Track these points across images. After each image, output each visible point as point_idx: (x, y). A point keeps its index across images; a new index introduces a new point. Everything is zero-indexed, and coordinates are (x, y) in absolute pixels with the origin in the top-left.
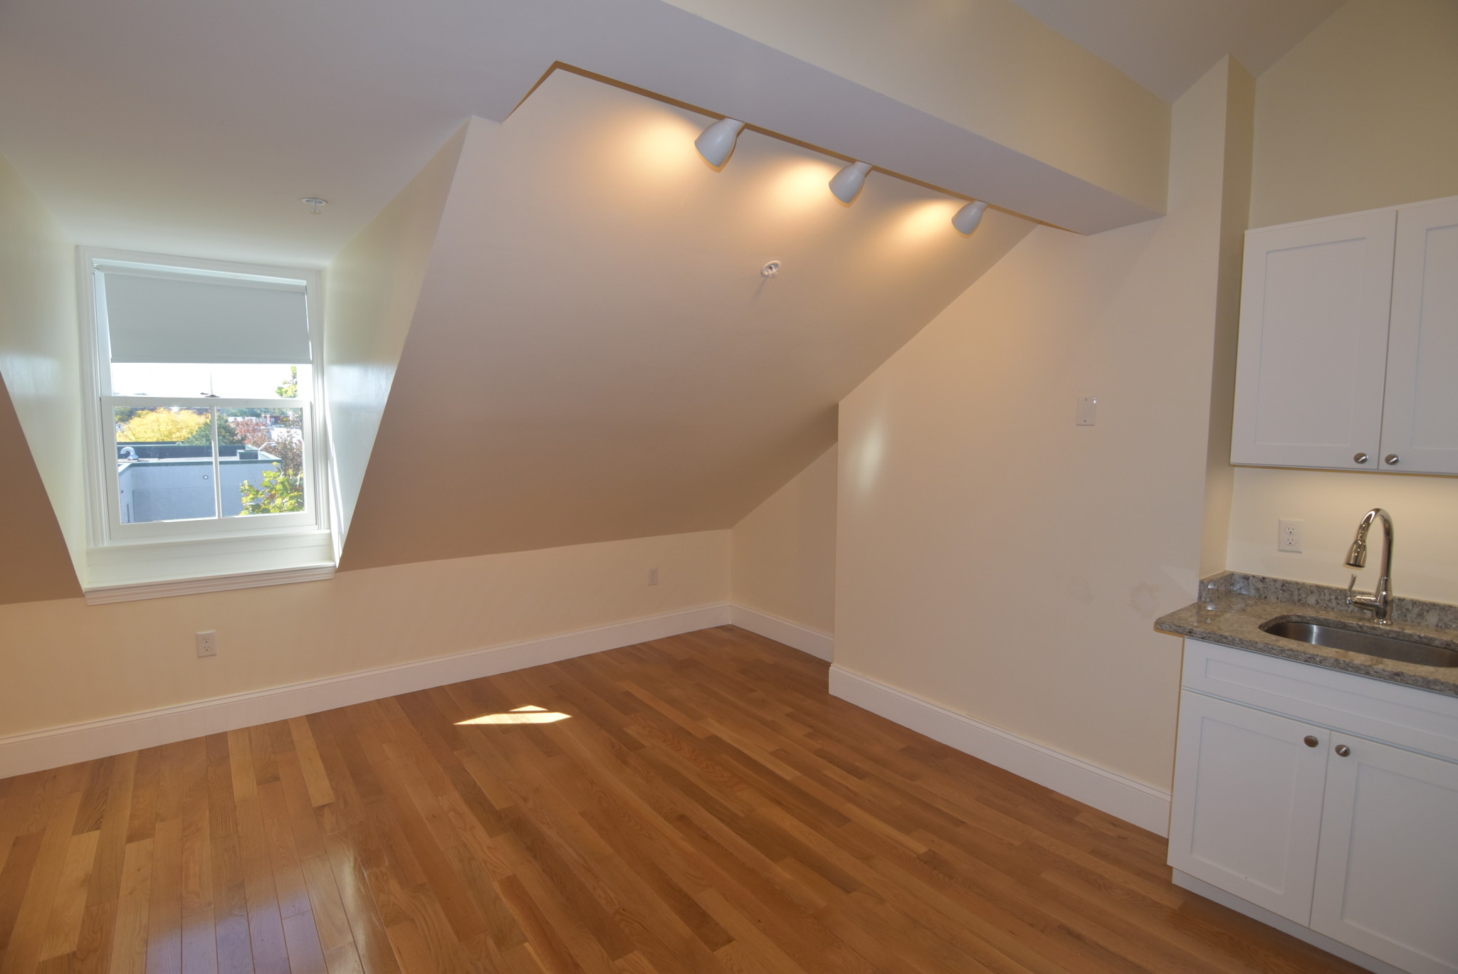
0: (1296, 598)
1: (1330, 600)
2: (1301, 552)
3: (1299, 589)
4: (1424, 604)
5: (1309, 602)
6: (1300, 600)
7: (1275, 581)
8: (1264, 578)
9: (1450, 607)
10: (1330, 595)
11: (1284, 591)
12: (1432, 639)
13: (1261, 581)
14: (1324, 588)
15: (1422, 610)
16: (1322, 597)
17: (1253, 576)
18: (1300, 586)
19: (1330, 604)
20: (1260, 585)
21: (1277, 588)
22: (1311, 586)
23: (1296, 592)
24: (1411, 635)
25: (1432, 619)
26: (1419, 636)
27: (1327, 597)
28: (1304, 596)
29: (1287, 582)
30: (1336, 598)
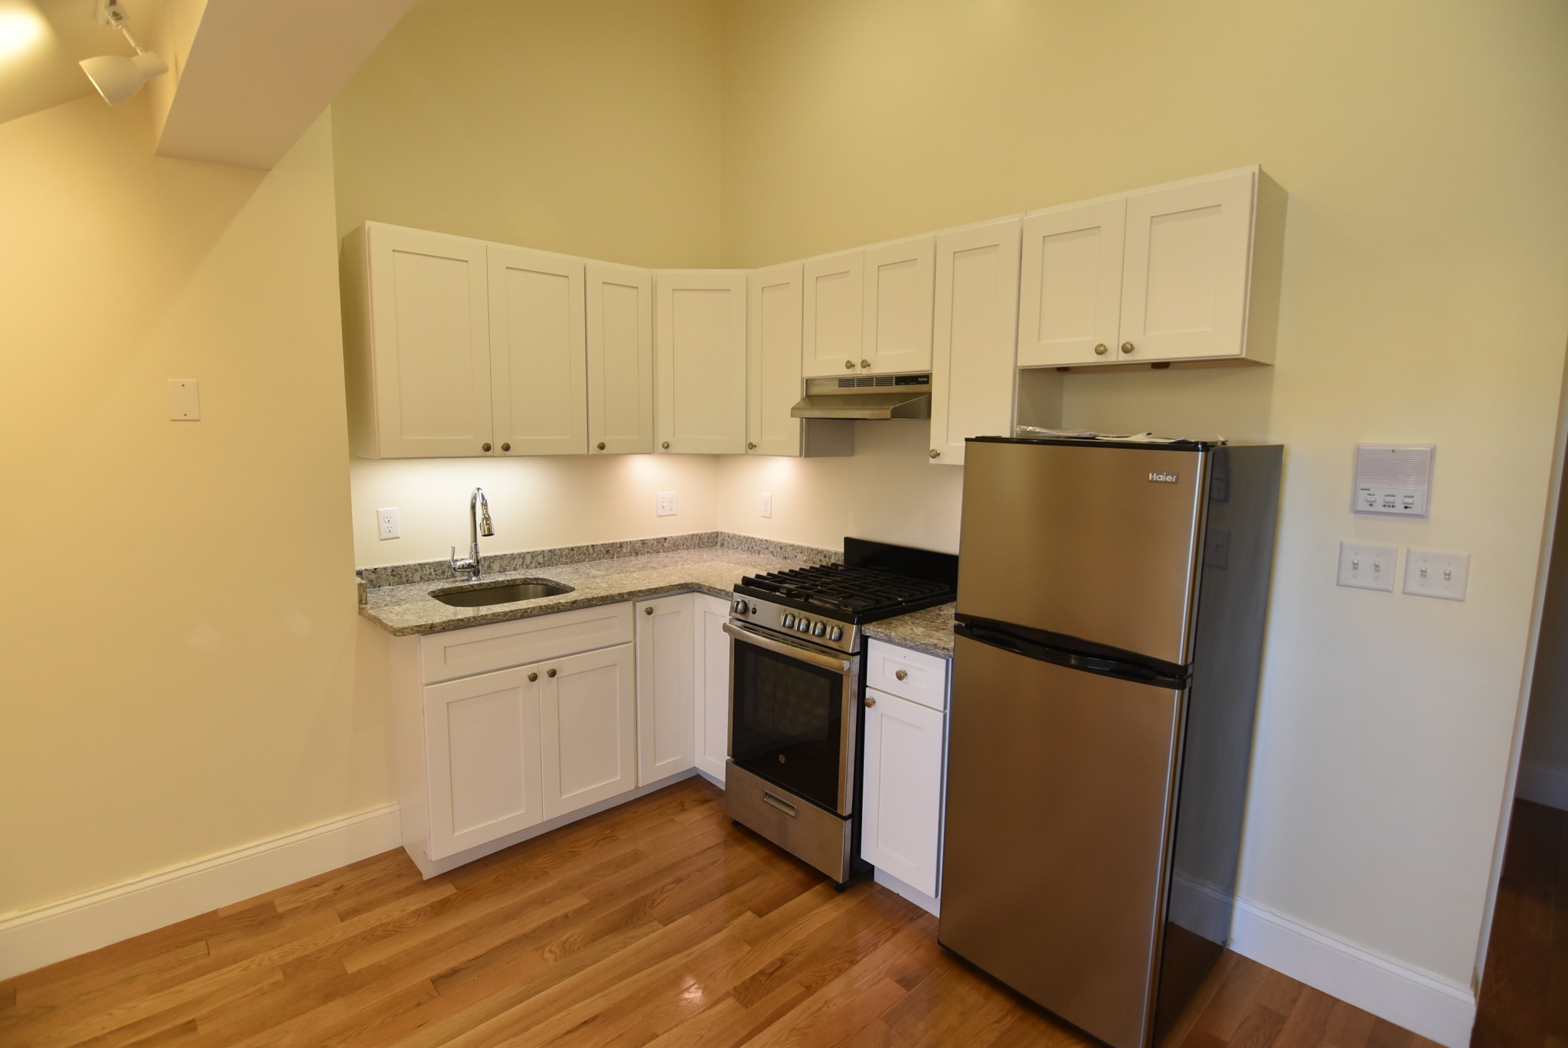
0: (404, 579)
1: (430, 574)
2: (398, 538)
3: (406, 571)
4: (491, 557)
5: (415, 580)
6: (408, 580)
7: (385, 569)
8: (375, 569)
9: (505, 555)
10: (430, 569)
11: (394, 576)
12: (515, 580)
13: (373, 572)
14: (425, 564)
15: (490, 562)
16: (424, 572)
17: (366, 570)
18: (406, 568)
19: (431, 577)
20: (373, 576)
21: (388, 575)
22: (415, 565)
23: (404, 574)
24: (503, 582)
25: (496, 566)
26: (508, 581)
27: (428, 572)
28: (410, 576)
29: (396, 567)
30: (435, 570)
